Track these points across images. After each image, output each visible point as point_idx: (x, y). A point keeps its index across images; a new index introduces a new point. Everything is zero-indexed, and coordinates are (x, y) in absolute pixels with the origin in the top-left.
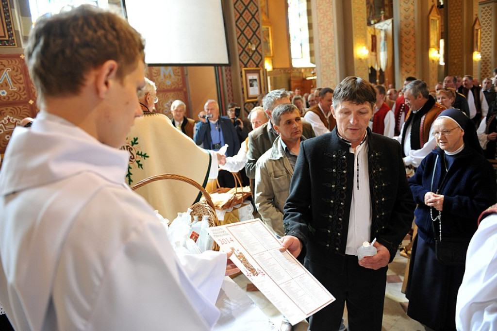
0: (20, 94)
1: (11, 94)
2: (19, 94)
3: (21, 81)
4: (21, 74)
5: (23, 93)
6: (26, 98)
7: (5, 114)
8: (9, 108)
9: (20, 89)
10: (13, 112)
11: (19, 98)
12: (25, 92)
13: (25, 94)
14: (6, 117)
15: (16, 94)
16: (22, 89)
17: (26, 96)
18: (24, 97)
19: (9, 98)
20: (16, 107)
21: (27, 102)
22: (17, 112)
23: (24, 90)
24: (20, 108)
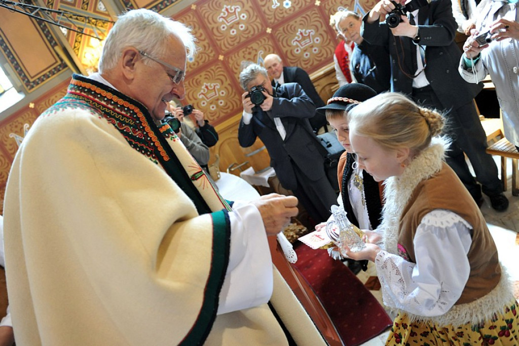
0: (207, 52)
1: (198, 57)
2: (205, 53)
3: (203, 38)
4: (199, 29)
5: (210, 51)
6: (214, 55)
7: (201, 82)
8: (203, 74)
9: (205, 47)
10: (207, 77)
11: (207, 59)
12: (211, 48)
13: (212, 52)
14: (203, 85)
15: (203, 55)
16: (207, 45)
17: (213, 53)
18: (212, 55)
19: (198, 63)
20: (209, 70)
21: (217, 60)
22: (212, 75)
23: (209, 47)
24: (212, 70)
